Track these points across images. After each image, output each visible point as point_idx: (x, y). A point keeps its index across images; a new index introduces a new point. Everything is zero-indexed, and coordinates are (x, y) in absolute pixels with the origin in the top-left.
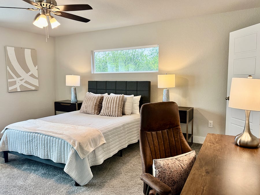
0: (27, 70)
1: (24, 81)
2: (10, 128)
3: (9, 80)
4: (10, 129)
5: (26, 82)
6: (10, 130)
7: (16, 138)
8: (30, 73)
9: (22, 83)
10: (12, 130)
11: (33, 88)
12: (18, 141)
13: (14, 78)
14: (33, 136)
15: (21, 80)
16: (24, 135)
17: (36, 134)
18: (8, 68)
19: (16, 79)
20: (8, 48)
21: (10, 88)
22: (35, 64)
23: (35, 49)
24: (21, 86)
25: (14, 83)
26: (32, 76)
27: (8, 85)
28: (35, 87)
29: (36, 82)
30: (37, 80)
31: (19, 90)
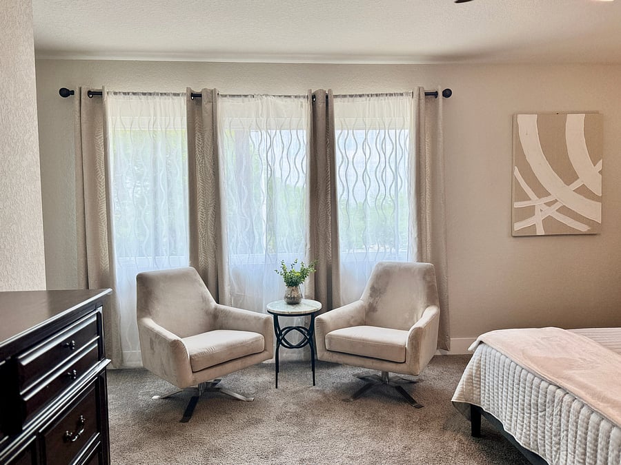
0: (568, 174)
1: (557, 206)
2: (490, 344)
3: (517, 205)
4: (489, 346)
5: (564, 210)
6: (489, 350)
7: (500, 378)
8: (577, 185)
9: (552, 212)
10: (494, 352)
11: (583, 228)
12: (504, 389)
13: (530, 199)
14: (548, 396)
15: (549, 204)
16: (521, 380)
17: (559, 393)
18: (517, 172)
19: (535, 200)
20: (521, 119)
21: (518, 226)
22: (595, 156)
23: (597, 112)
24: (548, 221)
25: (530, 212)
26: (584, 191)
27: (514, 218)
28: (590, 226)
29: (593, 211)
30: (598, 203)
31: (540, 231)
